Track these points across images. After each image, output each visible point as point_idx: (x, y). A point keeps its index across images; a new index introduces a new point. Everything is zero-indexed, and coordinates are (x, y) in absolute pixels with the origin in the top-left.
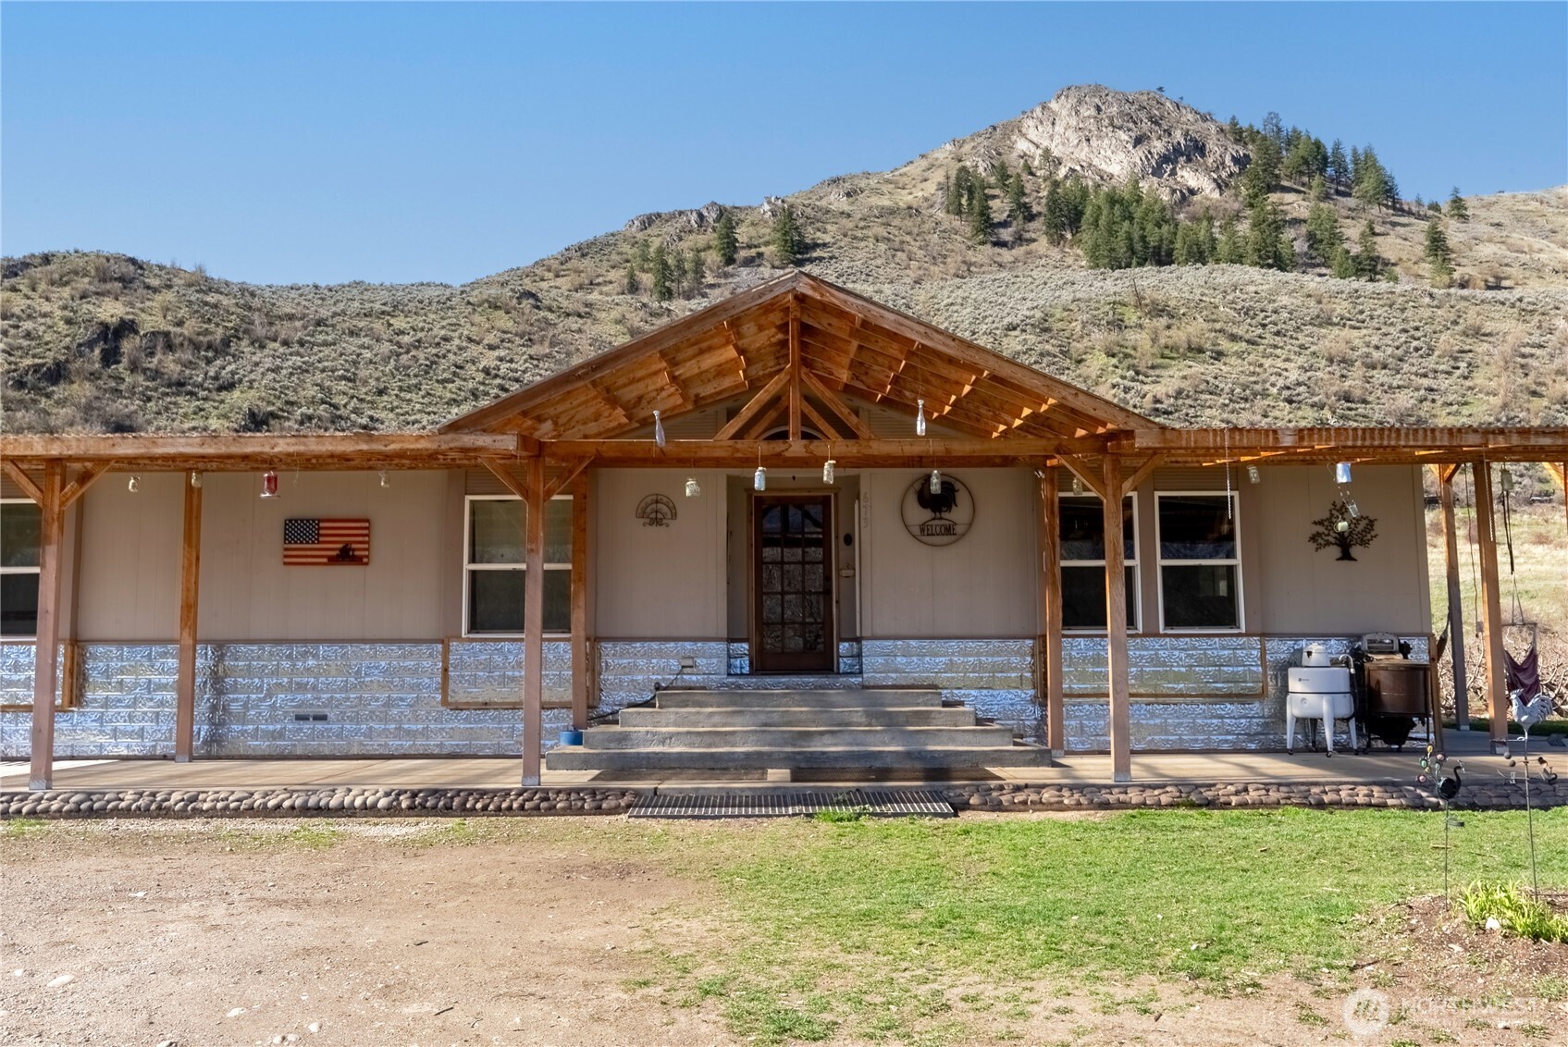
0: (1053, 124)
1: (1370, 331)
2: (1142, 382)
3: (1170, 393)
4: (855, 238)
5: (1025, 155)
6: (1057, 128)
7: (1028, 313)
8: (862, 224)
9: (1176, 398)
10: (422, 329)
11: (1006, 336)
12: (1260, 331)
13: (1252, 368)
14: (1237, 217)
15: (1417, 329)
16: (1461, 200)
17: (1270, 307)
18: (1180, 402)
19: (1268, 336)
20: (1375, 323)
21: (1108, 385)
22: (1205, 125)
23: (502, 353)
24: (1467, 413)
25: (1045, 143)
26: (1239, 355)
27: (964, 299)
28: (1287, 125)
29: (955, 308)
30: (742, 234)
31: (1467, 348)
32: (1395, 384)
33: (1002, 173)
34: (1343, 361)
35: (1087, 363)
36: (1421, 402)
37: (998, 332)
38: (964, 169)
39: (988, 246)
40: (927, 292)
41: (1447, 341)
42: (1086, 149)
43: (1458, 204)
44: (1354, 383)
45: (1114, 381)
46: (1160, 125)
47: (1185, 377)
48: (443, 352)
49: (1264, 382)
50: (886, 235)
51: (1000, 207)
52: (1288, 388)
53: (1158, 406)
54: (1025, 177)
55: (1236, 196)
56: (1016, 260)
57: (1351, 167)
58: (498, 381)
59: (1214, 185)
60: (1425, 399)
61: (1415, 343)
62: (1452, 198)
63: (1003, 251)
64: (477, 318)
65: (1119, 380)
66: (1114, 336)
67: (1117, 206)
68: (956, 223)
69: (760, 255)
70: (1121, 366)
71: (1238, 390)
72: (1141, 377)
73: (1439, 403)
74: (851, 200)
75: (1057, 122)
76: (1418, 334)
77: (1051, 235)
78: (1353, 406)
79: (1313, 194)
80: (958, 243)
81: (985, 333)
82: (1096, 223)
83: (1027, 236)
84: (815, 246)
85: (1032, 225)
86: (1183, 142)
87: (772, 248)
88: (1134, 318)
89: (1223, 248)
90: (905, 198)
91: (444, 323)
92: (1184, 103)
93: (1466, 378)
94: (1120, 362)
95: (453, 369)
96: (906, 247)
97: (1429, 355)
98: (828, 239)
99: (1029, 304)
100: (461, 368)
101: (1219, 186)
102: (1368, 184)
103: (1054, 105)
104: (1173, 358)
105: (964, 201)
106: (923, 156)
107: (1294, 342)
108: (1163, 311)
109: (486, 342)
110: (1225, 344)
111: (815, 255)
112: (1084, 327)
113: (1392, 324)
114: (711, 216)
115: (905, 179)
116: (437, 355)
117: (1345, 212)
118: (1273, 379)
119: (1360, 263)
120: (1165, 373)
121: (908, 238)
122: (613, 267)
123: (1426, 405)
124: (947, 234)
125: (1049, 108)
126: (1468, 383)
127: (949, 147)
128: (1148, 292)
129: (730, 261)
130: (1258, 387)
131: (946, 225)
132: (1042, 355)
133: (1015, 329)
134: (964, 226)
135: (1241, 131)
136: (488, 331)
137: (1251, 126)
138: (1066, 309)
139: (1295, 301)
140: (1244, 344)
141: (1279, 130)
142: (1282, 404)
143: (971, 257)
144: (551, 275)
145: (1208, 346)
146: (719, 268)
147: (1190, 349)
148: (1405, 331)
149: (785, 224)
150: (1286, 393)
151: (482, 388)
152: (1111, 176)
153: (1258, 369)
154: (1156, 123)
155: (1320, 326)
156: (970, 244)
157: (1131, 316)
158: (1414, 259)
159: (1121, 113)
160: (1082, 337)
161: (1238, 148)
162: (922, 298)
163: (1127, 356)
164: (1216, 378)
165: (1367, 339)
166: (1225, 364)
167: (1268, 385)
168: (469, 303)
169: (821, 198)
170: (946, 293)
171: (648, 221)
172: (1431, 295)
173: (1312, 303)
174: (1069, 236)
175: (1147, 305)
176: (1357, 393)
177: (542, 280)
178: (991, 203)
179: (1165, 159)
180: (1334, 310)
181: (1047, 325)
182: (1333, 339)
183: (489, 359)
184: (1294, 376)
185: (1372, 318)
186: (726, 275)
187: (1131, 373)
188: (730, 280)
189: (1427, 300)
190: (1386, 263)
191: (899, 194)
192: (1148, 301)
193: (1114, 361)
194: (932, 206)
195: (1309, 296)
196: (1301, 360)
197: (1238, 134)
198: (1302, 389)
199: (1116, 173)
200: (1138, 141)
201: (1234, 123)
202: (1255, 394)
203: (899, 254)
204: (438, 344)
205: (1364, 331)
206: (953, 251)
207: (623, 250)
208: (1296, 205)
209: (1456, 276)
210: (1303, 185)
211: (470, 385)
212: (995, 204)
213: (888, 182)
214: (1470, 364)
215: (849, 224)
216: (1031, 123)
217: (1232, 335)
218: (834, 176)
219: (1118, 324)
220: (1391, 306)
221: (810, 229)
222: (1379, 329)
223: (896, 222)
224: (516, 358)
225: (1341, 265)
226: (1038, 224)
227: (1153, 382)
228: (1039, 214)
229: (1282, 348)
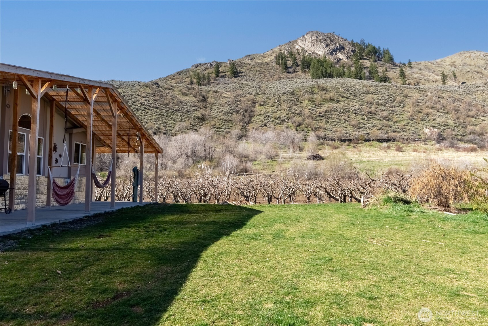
0: (305, 41)
1: (379, 95)
2: (317, 108)
3: (324, 111)
4: (251, 70)
5: (298, 49)
6: (306, 42)
7: (289, 90)
8: (253, 67)
9: (325, 112)
10: (126, 92)
11: (282, 96)
12: (350, 95)
13: (346, 105)
14: (352, 66)
15: (391, 95)
16: (411, 63)
17: (353, 89)
18: (326, 113)
19: (352, 96)
20: (380, 93)
21: (308, 109)
22: (345, 42)
23: (146, 99)
24: (402, 117)
25: (303, 46)
26: (344, 101)
27: (274, 86)
28: (367, 42)
29: (271, 88)
30: (221, 69)
31: (404, 100)
32: (384, 109)
33: (291, 54)
34: (371, 103)
35: (303, 103)
36: (390, 114)
37: (280, 95)
38: (281, 53)
39: (286, 73)
40: (265, 84)
41: (398, 98)
42: (313, 48)
43: (410, 64)
44: (373, 109)
45: (309, 108)
46: (333, 42)
47: (328, 107)
48: (130, 98)
49: (349, 108)
50: (259, 70)
51: (290, 63)
52: (355, 110)
53: (320, 114)
54: (297, 55)
55: (352, 61)
56: (293, 77)
57: (383, 53)
58: (144, 106)
59: (346, 58)
60: (391, 113)
61: (390, 99)
62: (408, 62)
63: (290, 74)
64: (141, 90)
65: (311, 107)
66: (310, 96)
67: (319, 63)
68: (278, 67)
69: (226, 75)
70: (312, 104)
71: (342, 110)
72: (317, 107)
73: (395, 114)
74: (252, 61)
75: (306, 41)
76: (391, 96)
77: (303, 70)
78: (372, 115)
79: (372, 60)
80: (278, 72)
81: (277, 95)
82: (313, 67)
83: (296, 70)
84: (240, 72)
85: (298, 68)
86: (339, 46)
87: (229, 73)
88: (317, 91)
89: (346, 74)
90: (266, 60)
91: (132, 91)
92: (340, 36)
93: (402, 108)
94: (312, 103)
95: (132, 103)
96: (264, 73)
97: (393, 102)
98: (244, 71)
99: (290, 87)
100: (135, 103)
101: (348, 58)
102: (387, 58)
103: (306, 36)
104: (326, 102)
105: (280, 61)
106: (272, 50)
107: (359, 98)
108: (325, 89)
109: (142, 96)
110: (340, 99)
111: (240, 75)
112: (303, 93)
113: (385, 94)
114: (214, 64)
115: (266, 55)
116: (129, 99)
117: (380, 65)
118: (351, 108)
119: (382, 78)
120: (323, 106)
121: (265, 71)
122: (187, 78)
123: (391, 115)
124: (275, 70)
125: (304, 37)
126: (403, 109)
127: (278, 47)
128: (321, 84)
129: (218, 76)
130: (347, 110)
131: (275, 67)
132: (291, 101)
133: (285, 94)
134: (280, 68)
135: (354, 44)
136: (143, 93)
137: (357, 42)
138: (299, 89)
139: (360, 87)
140: (345, 98)
141: (364, 43)
142: (353, 114)
143: (281, 76)
144: (171, 80)
145: (336, 99)
146: (214, 78)
147: (331, 99)
148: (388, 95)
149: (232, 66)
150: (354, 111)
151: (139, 108)
152: (320, 55)
153: (348, 105)
154: (332, 41)
155: (366, 94)
156: (281, 72)
157: (316, 91)
158: (397, 78)
159: (323, 39)
160: (303, 96)
161: (353, 48)
162: (263, 86)
163: (314, 101)
164: (336, 107)
165: (378, 97)
166: (340, 104)
167: (350, 109)
168: (140, 85)
169: (244, 60)
170: (270, 84)
171: (197, 66)
172: (396, 86)
173: (365, 88)
174: (307, 71)
175: (321, 88)
176: (373, 111)
177: (168, 81)
178: (287, 62)
179: (334, 51)
180: (370, 90)
181: (293, 93)
182: (369, 98)
183: (143, 100)
184: (357, 107)
185: (380, 92)
186: (216, 80)
187: (314, 106)
188: (217, 81)
189: (395, 87)
190: (390, 79)
191: (264, 59)
192: (321, 87)
193: (310, 102)
194: (272, 63)
195: (364, 86)
196: (360, 103)
197: (353, 44)
198: (359, 110)
199: (321, 54)
200: (327, 46)
201: (352, 41)
202: (346, 112)
203: (262, 75)
204: (130, 96)
205: (377, 95)
206: (276, 74)
207: (190, 73)
208: (367, 63)
209: (407, 82)
210: (370, 58)
211: (136, 107)
212: (289, 62)
213: (262, 56)
214: (404, 104)
215: (249, 67)
216: (300, 41)
217: (342, 96)
218: (248, 54)
219: (312, 93)
220: (385, 89)
221: (239, 68)
222: (381, 95)
223: (262, 66)
224: (150, 100)
225: (376, 79)
226: (299, 67)
227: (320, 108)
228: (300, 65)
229: (355, 100)
